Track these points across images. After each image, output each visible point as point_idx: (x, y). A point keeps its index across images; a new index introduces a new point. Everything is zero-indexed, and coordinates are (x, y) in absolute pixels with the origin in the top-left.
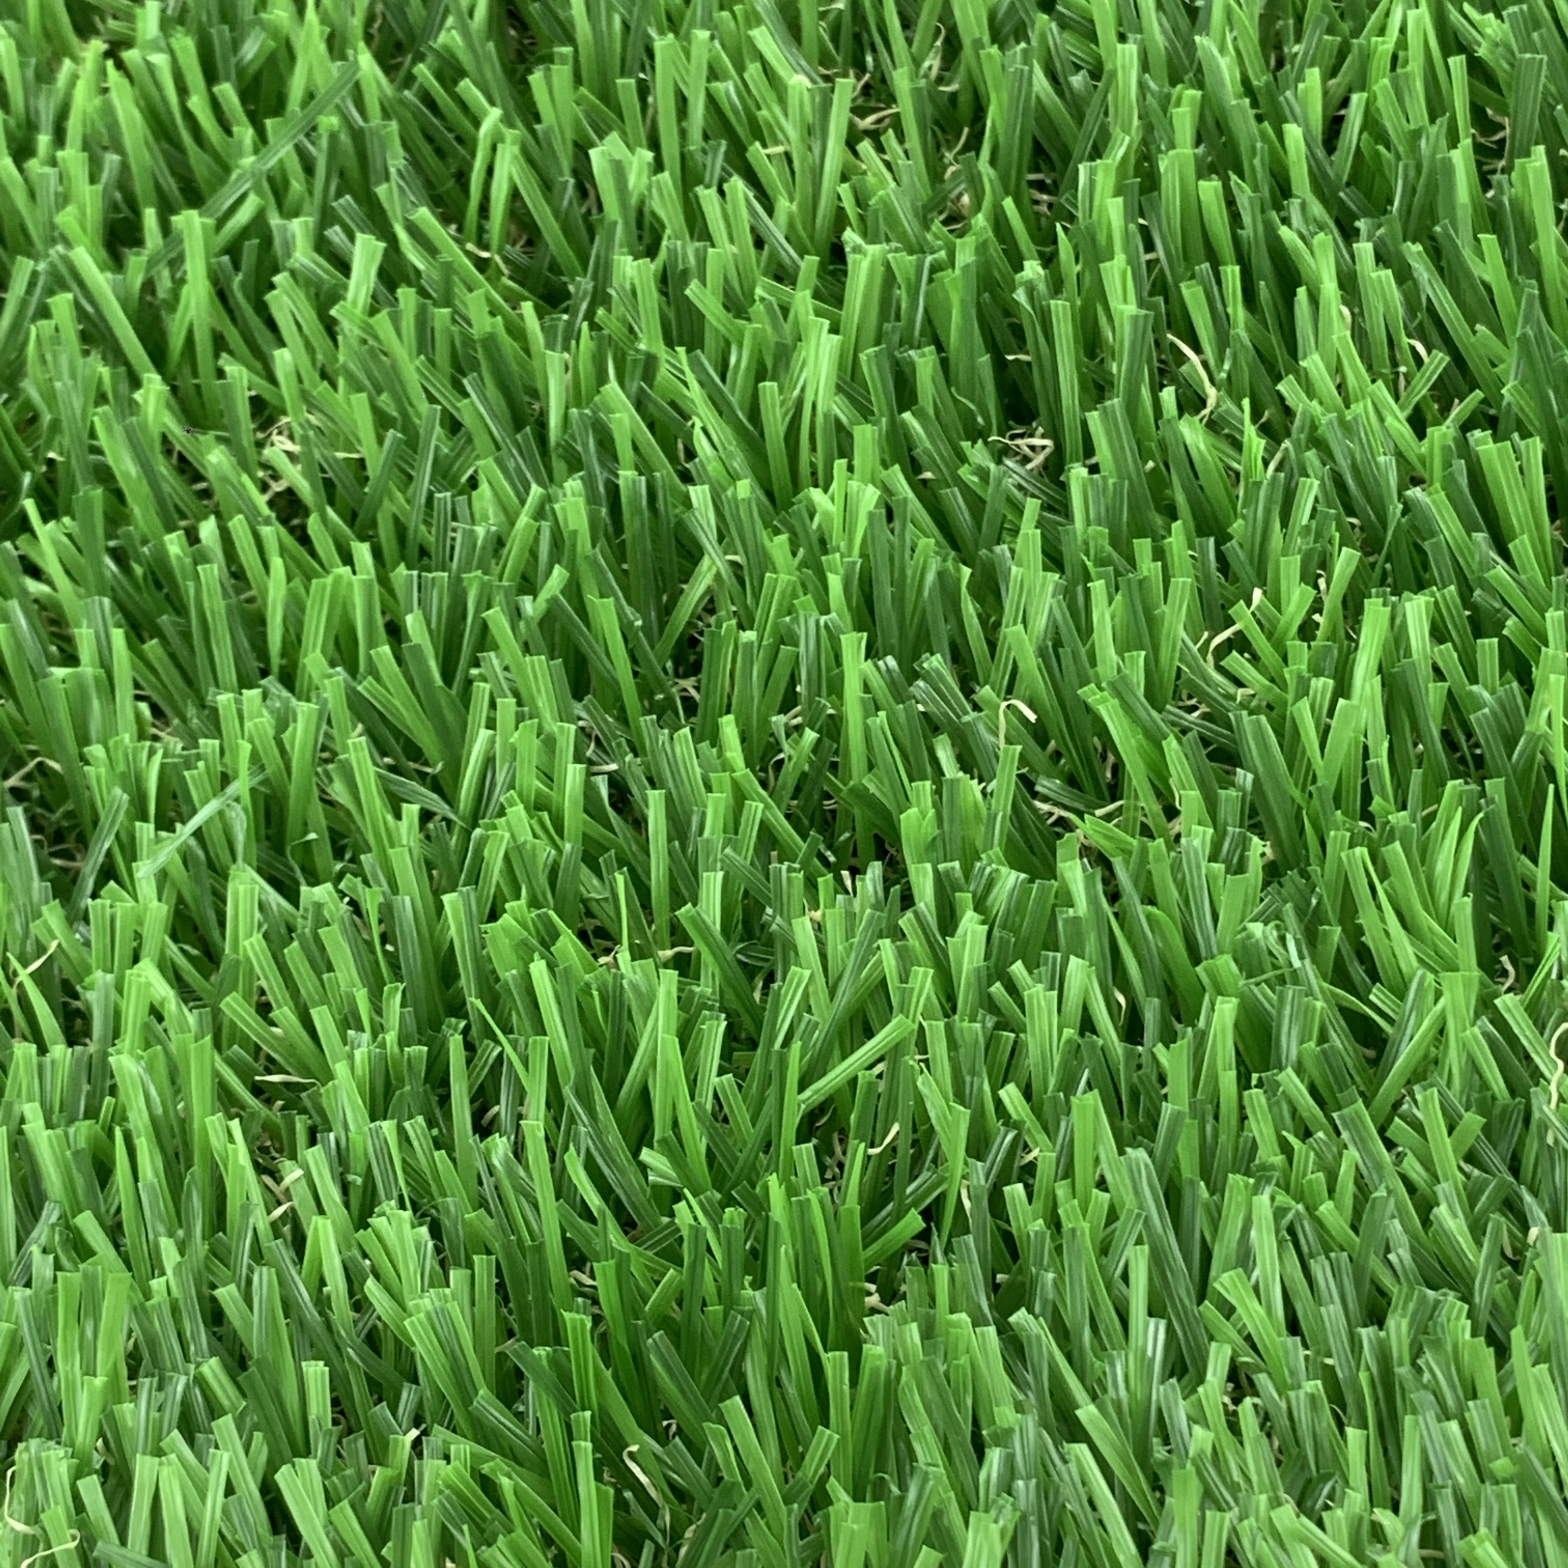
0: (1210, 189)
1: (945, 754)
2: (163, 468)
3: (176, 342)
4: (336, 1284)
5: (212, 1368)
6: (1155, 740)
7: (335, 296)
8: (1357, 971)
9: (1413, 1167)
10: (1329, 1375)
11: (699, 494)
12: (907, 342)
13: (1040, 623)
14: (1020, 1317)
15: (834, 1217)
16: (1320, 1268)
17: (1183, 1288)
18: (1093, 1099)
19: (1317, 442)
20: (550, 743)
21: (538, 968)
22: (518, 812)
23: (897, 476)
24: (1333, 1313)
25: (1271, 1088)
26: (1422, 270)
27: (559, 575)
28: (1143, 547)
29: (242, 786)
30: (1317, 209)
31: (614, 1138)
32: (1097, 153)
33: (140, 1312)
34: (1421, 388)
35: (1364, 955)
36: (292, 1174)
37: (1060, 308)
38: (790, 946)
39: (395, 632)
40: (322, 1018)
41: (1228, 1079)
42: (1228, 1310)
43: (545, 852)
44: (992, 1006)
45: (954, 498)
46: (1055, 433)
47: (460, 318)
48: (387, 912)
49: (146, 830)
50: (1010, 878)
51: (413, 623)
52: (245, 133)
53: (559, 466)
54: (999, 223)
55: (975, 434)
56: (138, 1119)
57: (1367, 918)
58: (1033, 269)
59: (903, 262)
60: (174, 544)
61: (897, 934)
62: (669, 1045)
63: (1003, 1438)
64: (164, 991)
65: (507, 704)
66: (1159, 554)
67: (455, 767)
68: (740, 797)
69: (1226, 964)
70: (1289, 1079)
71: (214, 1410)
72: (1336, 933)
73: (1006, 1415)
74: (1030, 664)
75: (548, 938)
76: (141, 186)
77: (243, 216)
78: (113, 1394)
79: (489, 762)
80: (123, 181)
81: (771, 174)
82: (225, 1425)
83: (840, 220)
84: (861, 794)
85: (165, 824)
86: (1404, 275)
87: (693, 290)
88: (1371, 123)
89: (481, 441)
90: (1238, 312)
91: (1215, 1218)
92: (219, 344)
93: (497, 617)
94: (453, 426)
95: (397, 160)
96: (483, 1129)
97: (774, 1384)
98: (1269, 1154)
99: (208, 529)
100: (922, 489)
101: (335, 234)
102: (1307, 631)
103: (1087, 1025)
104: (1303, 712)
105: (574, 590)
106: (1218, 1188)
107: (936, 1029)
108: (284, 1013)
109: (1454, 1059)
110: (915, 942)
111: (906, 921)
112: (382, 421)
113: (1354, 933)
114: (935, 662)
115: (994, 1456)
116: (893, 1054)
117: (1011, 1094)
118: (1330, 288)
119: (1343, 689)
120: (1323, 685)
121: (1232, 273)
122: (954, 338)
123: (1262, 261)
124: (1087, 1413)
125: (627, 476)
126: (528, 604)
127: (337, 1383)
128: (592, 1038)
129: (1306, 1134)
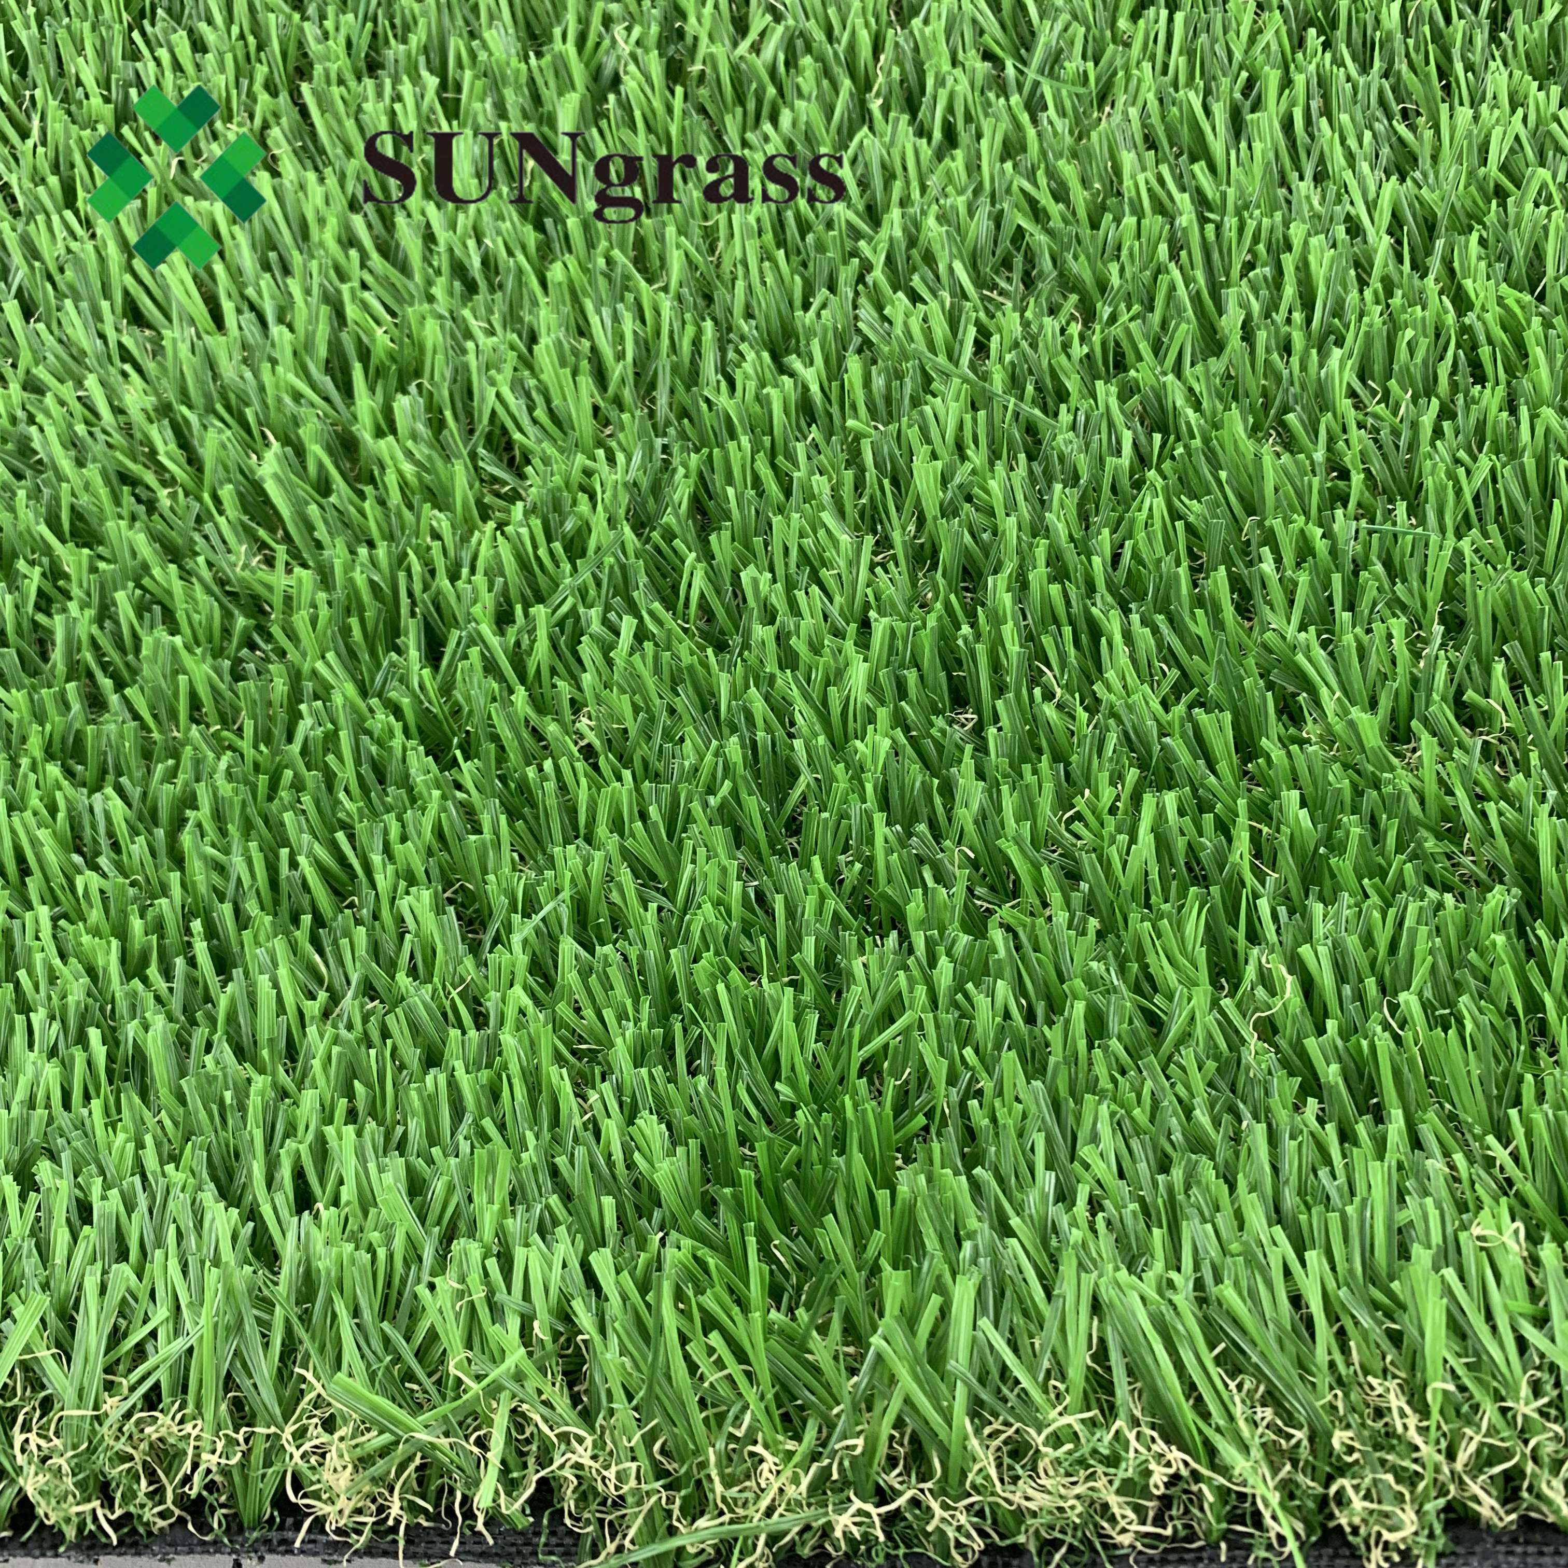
0: (1055, 589)
1: (927, 875)
2: (525, 734)
3: (531, 670)
4: (618, 1155)
5: (554, 1200)
6: (1037, 867)
7: (612, 647)
8: (1146, 987)
9: (1180, 1089)
10: (1142, 1200)
11: (798, 744)
12: (902, 666)
13: (975, 807)
14: (978, 1171)
15: (879, 1118)
16: (1135, 1143)
17: (1063, 1154)
18: (1013, 1054)
19: (1113, 714)
20: (724, 871)
21: (721, 987)
22: (708, 907)
23: (899, 733)
24: (1143, 1166)
25: (1105, 1049)
26: (1165, 628)
27: (727, 785)
28: (1027, 768)
29: (566, 894)
30: (1109, 599)
31: (761, 1076)
32: (996, 572)
33: (516, 1170)
34: (1166, 688)
35: (1150, 978)
36: (593, 1097)
37: (981, 648)
38: (851, 975)
39: (643, 816)
40: (609, 1014)
41: (1082, 1044)
42: (1087, 1167)
43: (722, 927)
44: (957, 1006)
45: (929, 744)
46: (978, 711)
47: (676, 657)
48: (641, 958)
49: (517, 918)
50: (965, 939)
51: (653, 811)
52: (567, 567)
53: (726, 730)
54: (948, 606)
55: (937, 712)
56: (514, 1068)
57: (1151, 959)
58: (966, 629)
59: (900, 626)
60: (531, 772)
61: (906, 968)
62: (790, 1027)
63: (971, 1236)
64: (526, 1001)
65: (702, 851)
66: (1035, 772)
67: (675, 884)
68: (822, 897)
69: (1079, 984)
70: (1114, 1044)
71: (556, 1223)
72: (1135, 967)
73: (973, 1223)
74: (970, 828)
75: (725, 972)
76: (513, 593)
77: (565, 608)
78: (503, 1214)
79: (693, 881)
80: (505, 592)
81: (832, 584)
82: (561, 1230)
83: (867, 606)
84: (885, 897)
85: (527, 915)
86: (1155, 631)
87: (793, 641)
88: (1136, 555)
89: (686, 718)
90: (1072, 651)
91: (1078, 1118)
92: (553, 672)
93: (696, 806)
94: (672, 711)
95: (643, 580)
96: (693, 1072)
97: (850, 1208)
98: (1105, 1083)
99: (548, 765)
100: (910, 739)
101: (612, 616)
102: (1113, 810)
103: (1007, 1016)
104: (1113, 853)
105: (735, 793)
106: (1079, 1102)
107: (928, 1018)
108: (588, 1012)
109: (1199, 1032)
110: (916, 973)
111: (911, 961)
112: (636, 709)
113: (1145, 967)
114: (922, 828)
115: (967, 1245)
116: (906, 1032)
117: (968, 1052)
118: (1118, 638)
119: (1133, 840)
120: (1123, 838)
121: (1067, 630)
122: (926, 665)
123: (1083, 625)
124: (1015, 1222)
125: (761, 735)
126: (713, 801)
127: (620, 1207)
128: (749, 1024)
129: (1123, 1073)
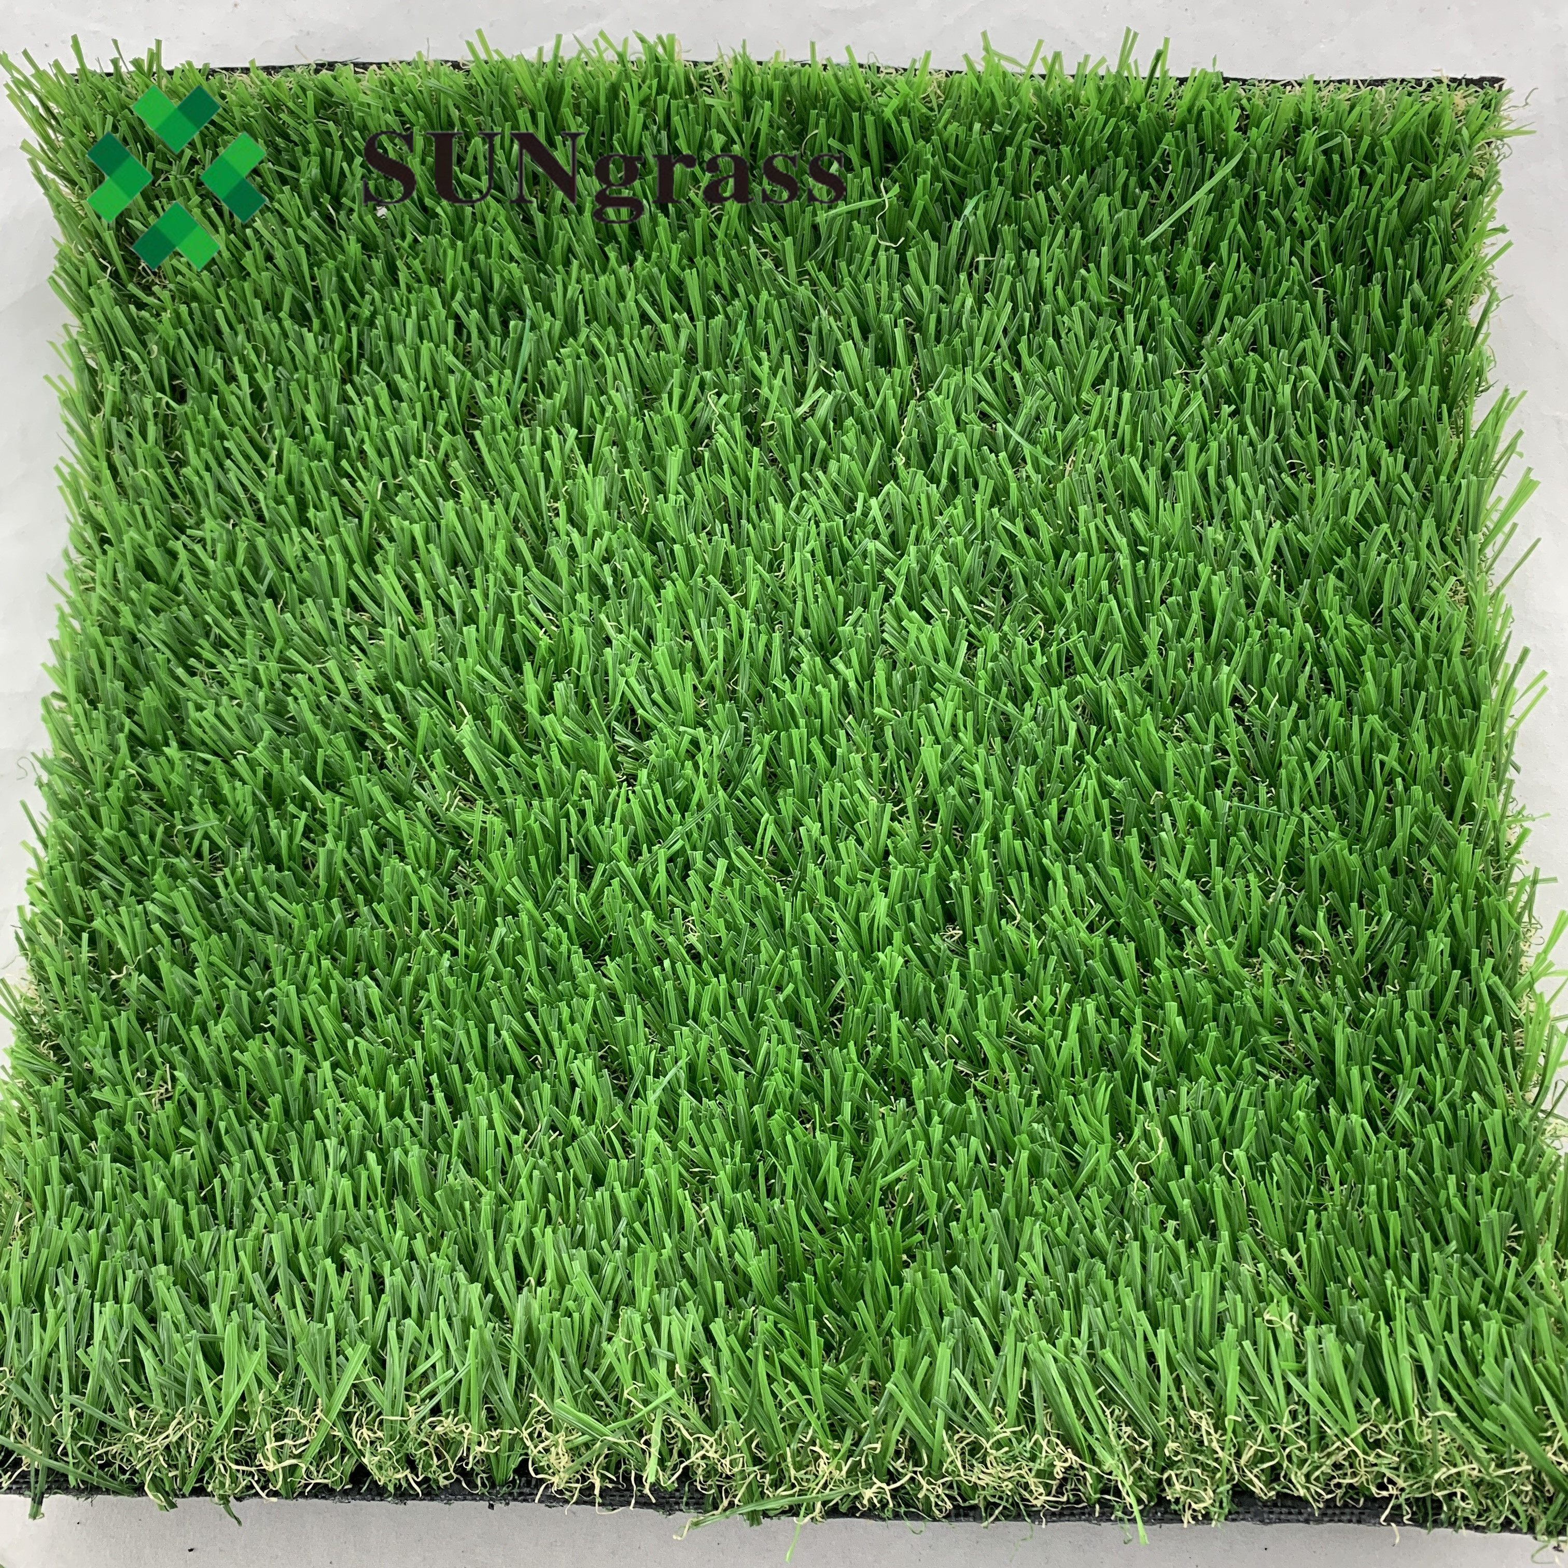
0: (1018, 843)
1: (927, 1054)
2: (651, 940)
3: (654, 891)
4: (724, 1253)
5: (684, 1283)
6: (1001, 1052)
7: (711, 879)
8: (1069, 1137)
9: (1087, 1212)
10: (1058, 1290)
11: (839, 955)
12: (911, 897)
13: (959, 1006)
14: (955, 1269)
15: (892, 1235)
16: (1056, 1250)
17: (1010, 1257)
18: (980, 1191)
19: (1055, 938)
20: (790, 1050)
21: (789, 1138)
22: (778, 1075)
23: (908, 949)
24: (1060, 1269)
25: (1040, 1185)
26: (1093, 874)
27: (791, 986)
28: (995, 978)
29: (682, 1063)
30: (1055, 846)
31: (815, 1196)
32: (977, 829)
33: (659, 1261)
34: (1093, 915)
35: (1072, 1133)
36: (706, 1208)
37: (965, 888)
38: (874, 1129)
39: (734, 1007)
40: (713, 1151)
41: (1025, 1181)
42: (1024, 1264)
43: (788, 1091)
44: (943, 1151)
45: (927, 956)
46: (963, 928)
47: (755, 888)
48: (734, 1111)
49: (650, 1078)
50: (950, 1105)
51: (740, 1002)
52: (677, 817)
53: (789, 941)
54: (944, 856)
55: (936, 930)
56: (654, 1190)
57: (1072, 1119)
58: (956, 874)
59: (910, 871)
60: (656, 971)
61: (911, 1126)
62: (835, 1170)
63: (950, 1314)
64: (659, 1139)
65: (775, 1037)
66: (1001, 983)
67: (755, 1052)
68: (856, 1072)
69: (1024, 1137)
70: (1047, 1183)
71: (686, 1299)
72: (1062, 1125)
73: (951, 1306)
74: (956, 1022)
75: (791, 1125)
76: (641, 836)
77: (677, 847)
78: (652, 1293)
79: (768, 1054)
80: (636, 835)
81: (862, 832)
82: (690, 1304)
83: (887, 853)
84: (898, 1068)
85: (656, 1076)
86: (1086, 874)
87: (836, 880)
88: (1075, 817)
89: (762, 932)
90: (1027, 887)
91: (1021, 1231)
92: (669, 892)
93: (769, 1001)
94: (753, 925)
95: (731, 831)
96: (770, 1192)
97: (873, 1294)
98: (1039, 1208)
99: (667, 963)
100: (917, 951)
101: (710, 856)
102: (1052, 1010)
103: (977, 1161)
104: (1051, 1042)
105: (796, 991)
106: (1021, 1221)
107: (925, 1163)
108: (699, 1148)
109: (1102, 1173)
110: (918, 1128)
111: (915, 1121)
112: (728, 927)
113: (1069, 1125)
114: (923, 1022)
115: (947, 1319)
116: (911, 1172)
117: (951, 1185)
118: (1060, 881)
119: (1064, 1038)
120: (1058, 1033)
121: (1026, 875)
122: (927, 895)
123: (1036, 868)
124: (978, 1302)
125: (813, 946)
126: (781, 997)
127: (726, 1292)
128: (808, 1164)
129: (1051, 1200)
